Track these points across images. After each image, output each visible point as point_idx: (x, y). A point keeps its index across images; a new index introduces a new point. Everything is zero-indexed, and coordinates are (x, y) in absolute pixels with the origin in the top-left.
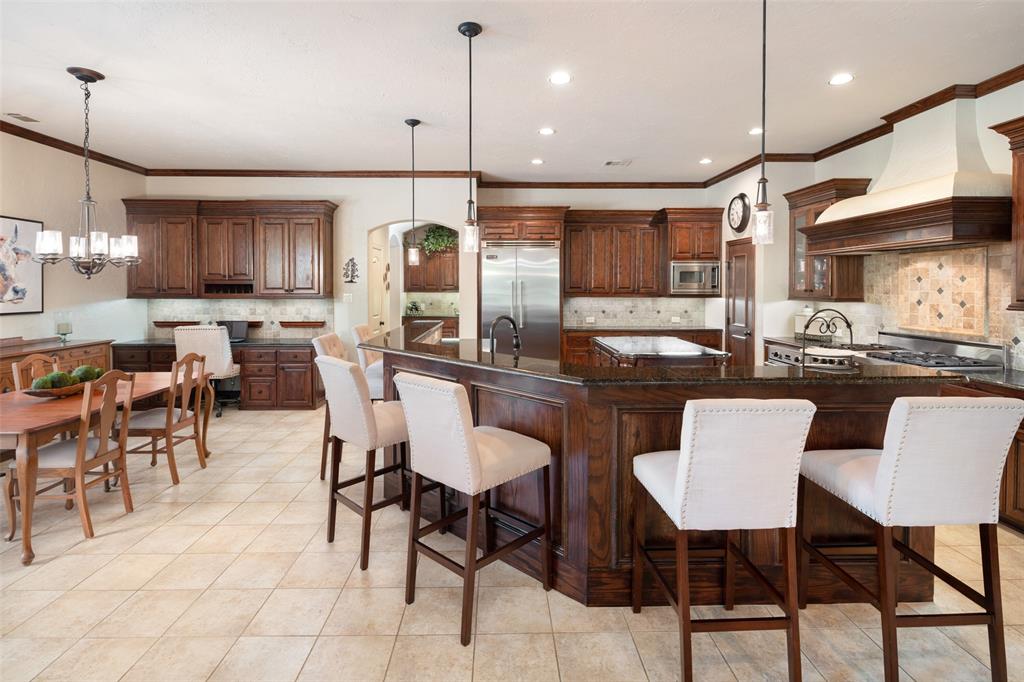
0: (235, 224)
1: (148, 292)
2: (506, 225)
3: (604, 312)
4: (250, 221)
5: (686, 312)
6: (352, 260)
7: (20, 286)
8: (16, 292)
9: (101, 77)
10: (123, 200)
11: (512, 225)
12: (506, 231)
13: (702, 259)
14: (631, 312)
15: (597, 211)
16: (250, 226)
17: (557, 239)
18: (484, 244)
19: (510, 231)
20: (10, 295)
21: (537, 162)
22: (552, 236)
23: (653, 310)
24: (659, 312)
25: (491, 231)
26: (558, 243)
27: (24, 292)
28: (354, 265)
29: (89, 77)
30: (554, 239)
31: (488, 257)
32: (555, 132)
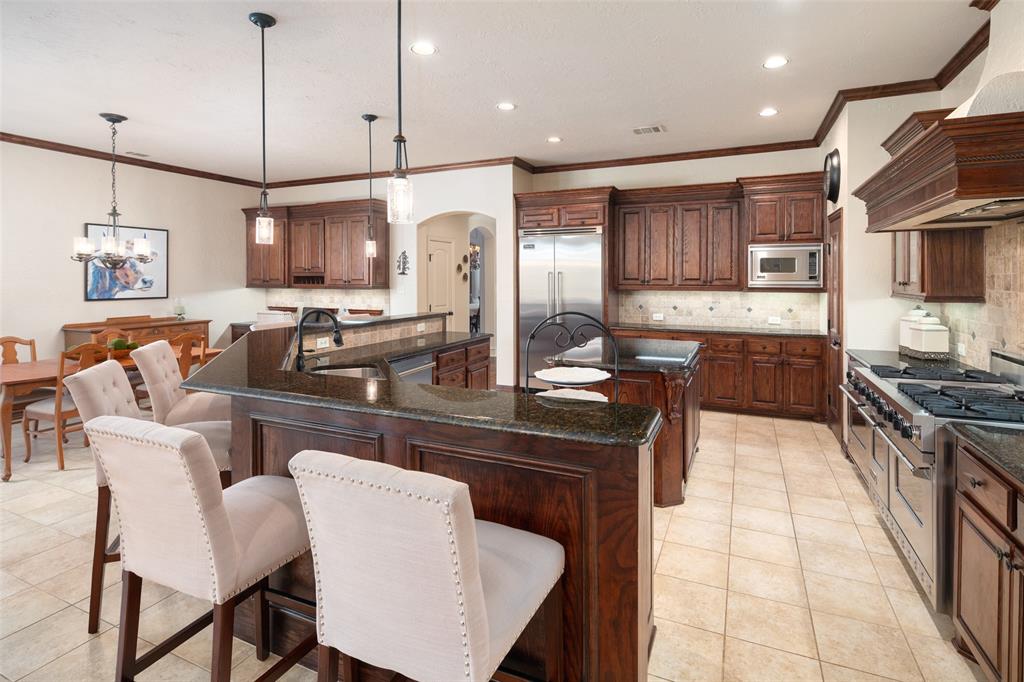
0: (312, 224)
1: (258, 282)
2: (544, 211)
3: (675, 308)
4: (322, 221)
5: (790, 311)
6: (404, 253)
7: (148, 278)
8: (144, 282)
9: (125, 119)
10: (243, 210)
11: (551, 211)
12: (545, 218)
13: (794, 241)
14: (711, 309)
15: (656, 189)
16: (321, 226)
17: (600, 224)
18: (521, 232)
19: (549, 217)
20: (140, 284)
21: (554, 140)
22: (594, 221)
23: (742, 308)
24: (749, 310)
25: (531, 218)
26: (599, 230)
27: (151, 283)
28: (405, 258)
29: (116, 119)
30: (596, 225)
31: (525, 247)
32: (516, 107)
